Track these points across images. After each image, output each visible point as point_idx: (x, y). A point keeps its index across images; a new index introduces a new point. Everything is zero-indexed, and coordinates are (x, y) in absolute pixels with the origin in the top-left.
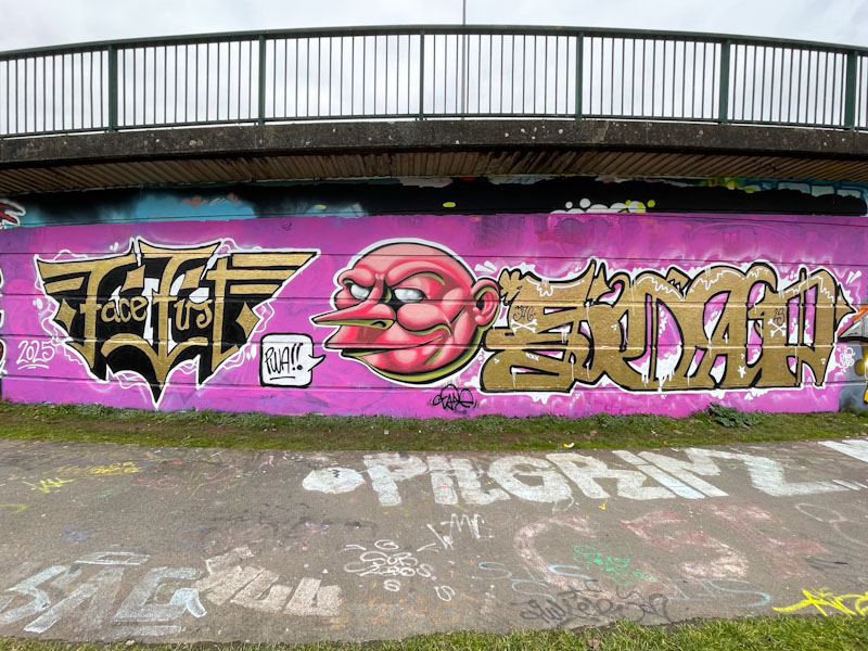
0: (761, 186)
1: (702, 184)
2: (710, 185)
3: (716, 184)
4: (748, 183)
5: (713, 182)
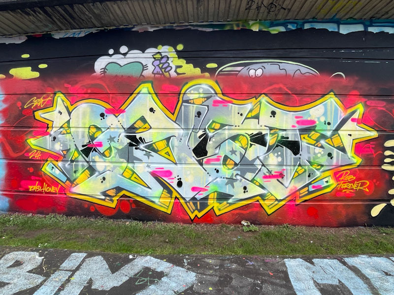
0: (286, 27)
1: (228, 28)
2: (235, 28)
3: (241, 27)
4: (272, 25)
5: (238, 25)
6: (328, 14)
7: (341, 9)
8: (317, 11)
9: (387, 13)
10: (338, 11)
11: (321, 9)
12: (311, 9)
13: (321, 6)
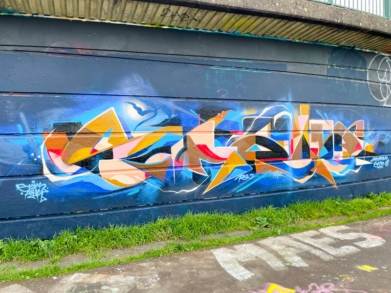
6: (231, 29)
7: (241, 26)
8: (223, 25)
9: (274, 32)
10: (239, 27)
11: (226, 23)
12: (217, 23)
13: (226, 21)
